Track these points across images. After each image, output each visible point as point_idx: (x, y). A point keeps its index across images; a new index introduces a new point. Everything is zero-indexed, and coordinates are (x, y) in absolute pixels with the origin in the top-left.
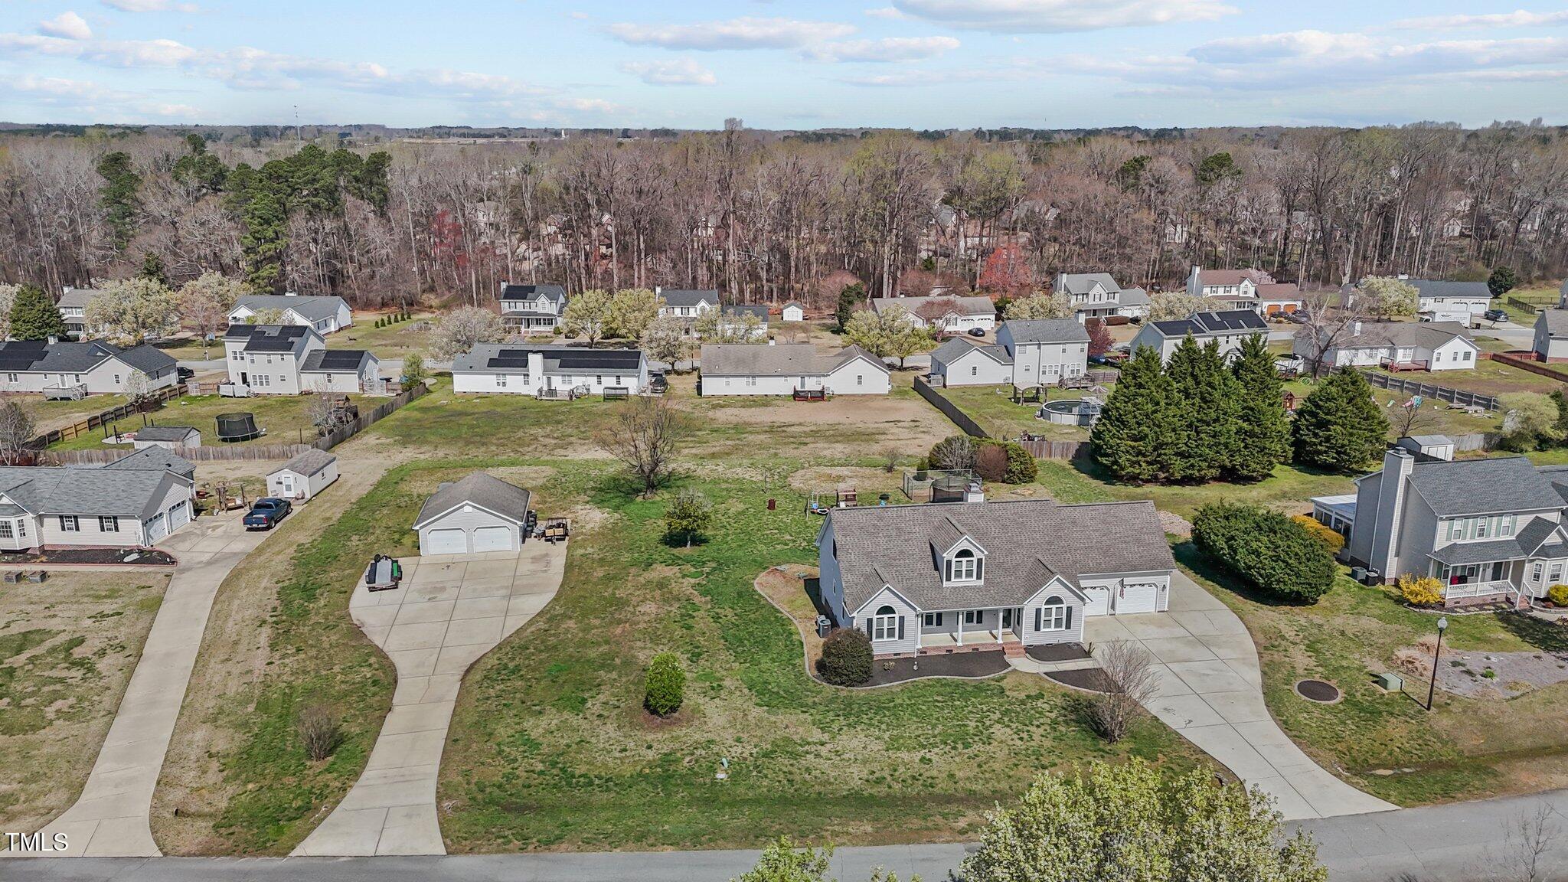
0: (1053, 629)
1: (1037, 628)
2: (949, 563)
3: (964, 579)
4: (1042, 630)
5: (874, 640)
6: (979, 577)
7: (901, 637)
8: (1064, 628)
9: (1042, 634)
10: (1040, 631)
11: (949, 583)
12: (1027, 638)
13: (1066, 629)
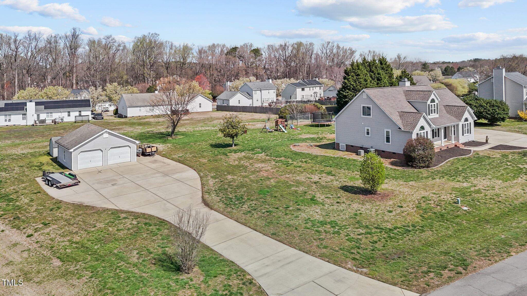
2: (429, 105)
6: (437, 113)
9: (464, 137)
10: (464, 135)
11: (429, 116)
12: (461, 139)
13: (470, 134)
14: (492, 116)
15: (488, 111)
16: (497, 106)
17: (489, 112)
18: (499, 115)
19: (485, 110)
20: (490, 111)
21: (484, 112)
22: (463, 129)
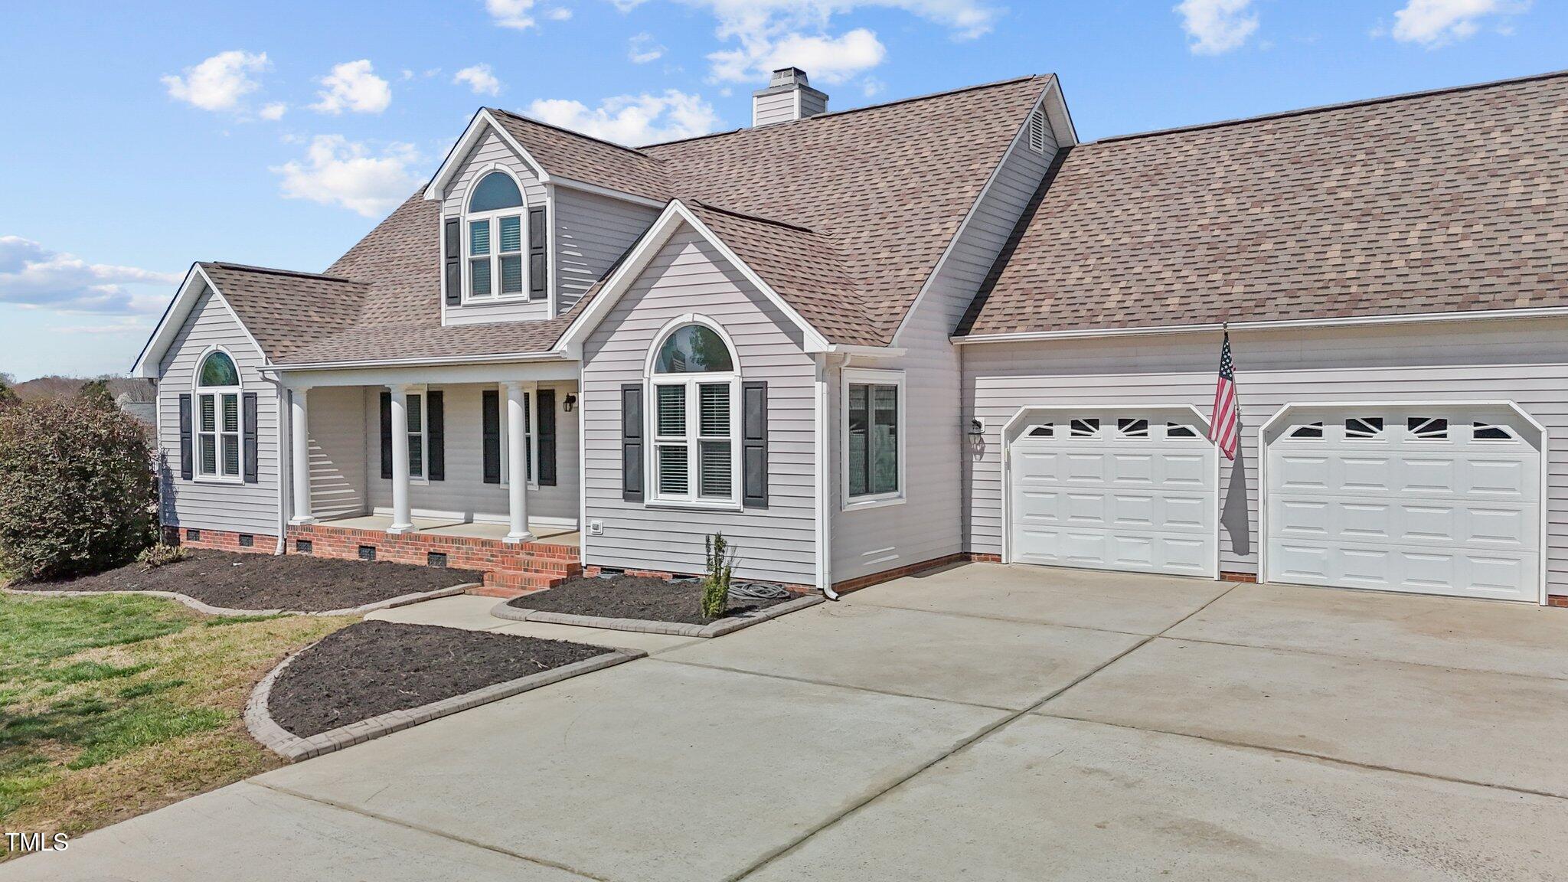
0: (692, 497)
1: (633, 490)
2: (453, 224)
3: (495, 294)
4: (651, 497)
5: (197, 472)
7: (250, 473)
8: (736, 500)
9: (651, 515)
10: (642, 499)
11: (456, 311)
12: (596, 527)
13: (745, 504)
22: (632, 438)
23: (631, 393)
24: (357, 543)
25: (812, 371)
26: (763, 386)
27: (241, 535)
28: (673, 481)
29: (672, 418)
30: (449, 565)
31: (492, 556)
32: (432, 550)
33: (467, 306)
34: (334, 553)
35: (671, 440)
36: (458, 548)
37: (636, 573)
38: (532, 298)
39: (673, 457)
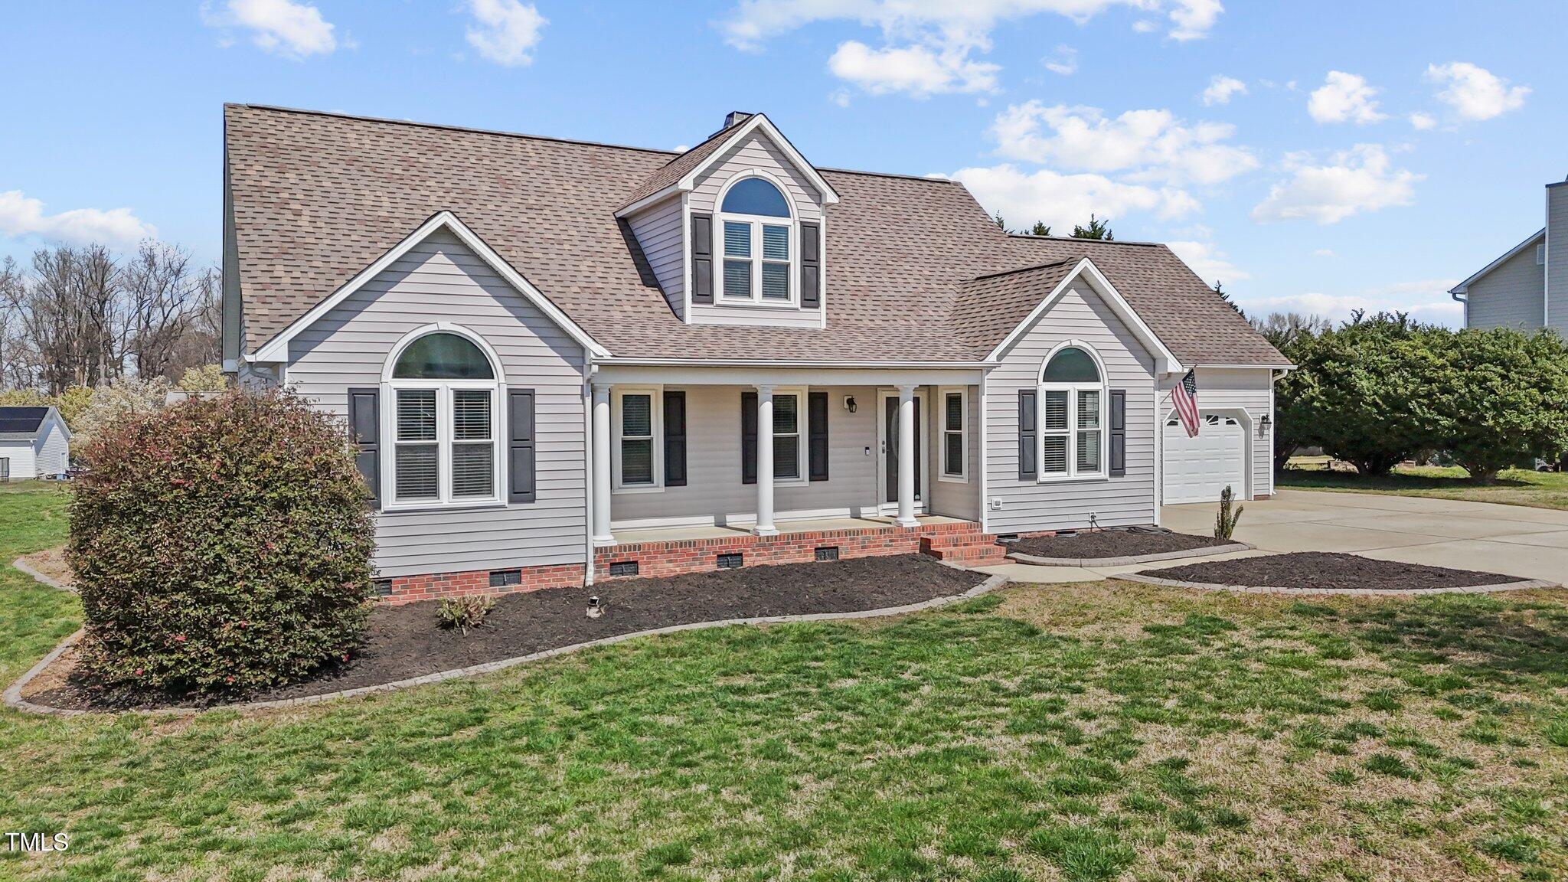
0: (1073, 473)
1: (1027, 472)
2: (702, 222)
3: (757, 297)
4: (1043, 475)
5: (389, 499)
6: (810, 300)
7: (522, 491)
8: (1104, 473)
9: (1042, 489)
10: (1035, 478)
11: (705, 310)
12: (998, 504)
13: (1111, 475)
14: (1462, 420)
15: (1443, 391)
16: (1497, 360)
17: (1444, 398)
18: (1513, 416)
19: (1426, 388)
20: (1450, 391)
21: (1415, 395)
22: (1027, 430)
23: (1027, 397)
24: (714, 553)
25: (1151, 383)
26: (1123, 394)
27: (492, 573)
28: (1056, 462)
29: (1057, 414)
30: (841, 557)
31: (891, 541)
32: (820, 545)
33: (719, 306)
34: (678, 569)
35: (1056, 432)
36: (851, 539)
37: (1027, 535)
38: (803, 306)
39: (1056, 445)
